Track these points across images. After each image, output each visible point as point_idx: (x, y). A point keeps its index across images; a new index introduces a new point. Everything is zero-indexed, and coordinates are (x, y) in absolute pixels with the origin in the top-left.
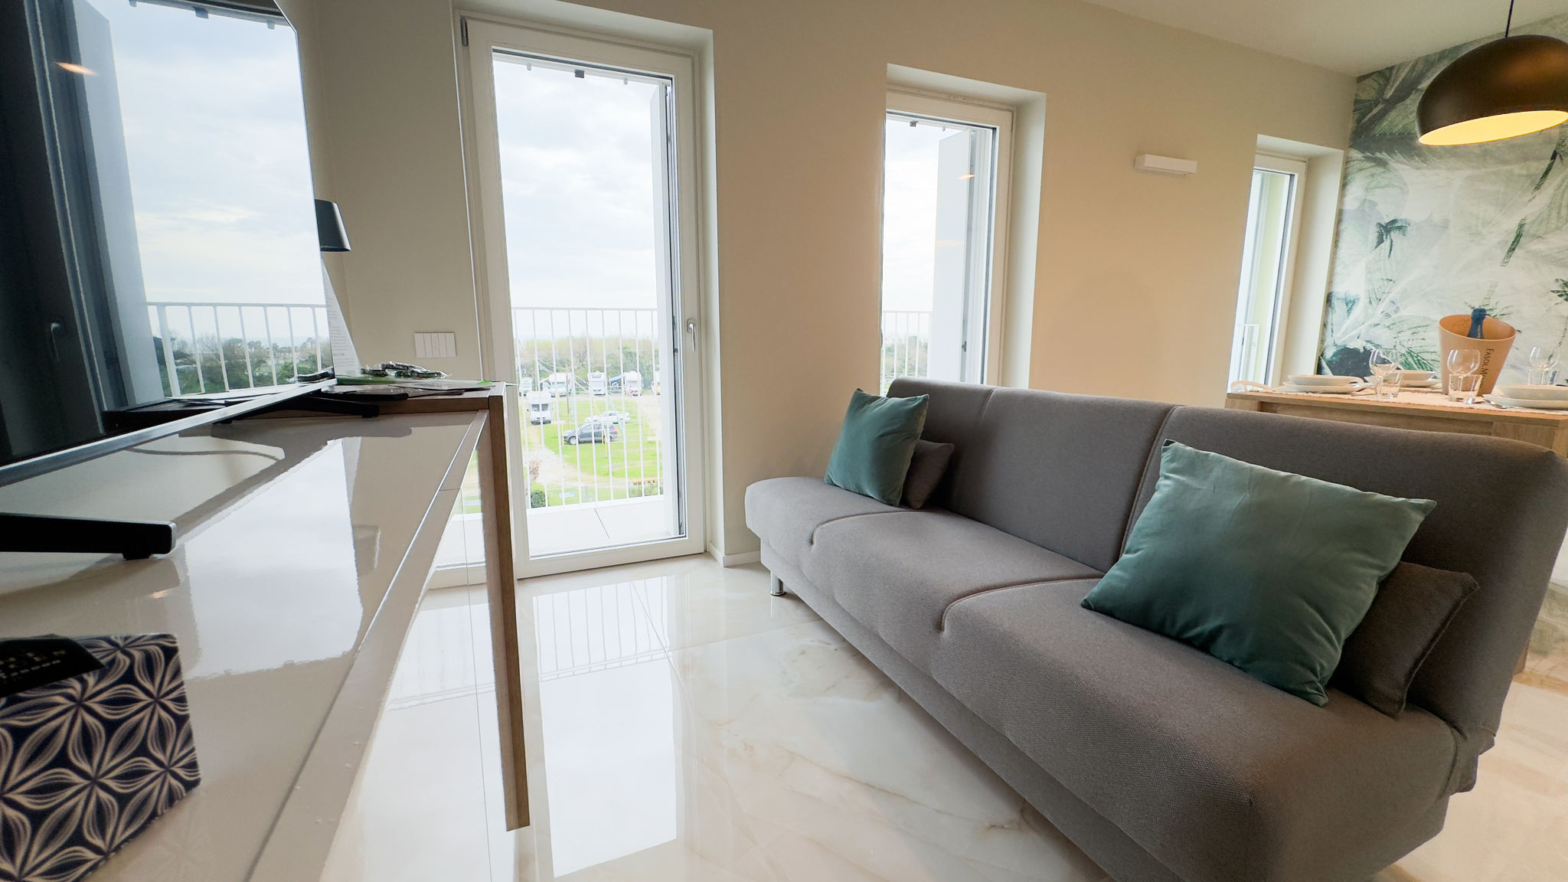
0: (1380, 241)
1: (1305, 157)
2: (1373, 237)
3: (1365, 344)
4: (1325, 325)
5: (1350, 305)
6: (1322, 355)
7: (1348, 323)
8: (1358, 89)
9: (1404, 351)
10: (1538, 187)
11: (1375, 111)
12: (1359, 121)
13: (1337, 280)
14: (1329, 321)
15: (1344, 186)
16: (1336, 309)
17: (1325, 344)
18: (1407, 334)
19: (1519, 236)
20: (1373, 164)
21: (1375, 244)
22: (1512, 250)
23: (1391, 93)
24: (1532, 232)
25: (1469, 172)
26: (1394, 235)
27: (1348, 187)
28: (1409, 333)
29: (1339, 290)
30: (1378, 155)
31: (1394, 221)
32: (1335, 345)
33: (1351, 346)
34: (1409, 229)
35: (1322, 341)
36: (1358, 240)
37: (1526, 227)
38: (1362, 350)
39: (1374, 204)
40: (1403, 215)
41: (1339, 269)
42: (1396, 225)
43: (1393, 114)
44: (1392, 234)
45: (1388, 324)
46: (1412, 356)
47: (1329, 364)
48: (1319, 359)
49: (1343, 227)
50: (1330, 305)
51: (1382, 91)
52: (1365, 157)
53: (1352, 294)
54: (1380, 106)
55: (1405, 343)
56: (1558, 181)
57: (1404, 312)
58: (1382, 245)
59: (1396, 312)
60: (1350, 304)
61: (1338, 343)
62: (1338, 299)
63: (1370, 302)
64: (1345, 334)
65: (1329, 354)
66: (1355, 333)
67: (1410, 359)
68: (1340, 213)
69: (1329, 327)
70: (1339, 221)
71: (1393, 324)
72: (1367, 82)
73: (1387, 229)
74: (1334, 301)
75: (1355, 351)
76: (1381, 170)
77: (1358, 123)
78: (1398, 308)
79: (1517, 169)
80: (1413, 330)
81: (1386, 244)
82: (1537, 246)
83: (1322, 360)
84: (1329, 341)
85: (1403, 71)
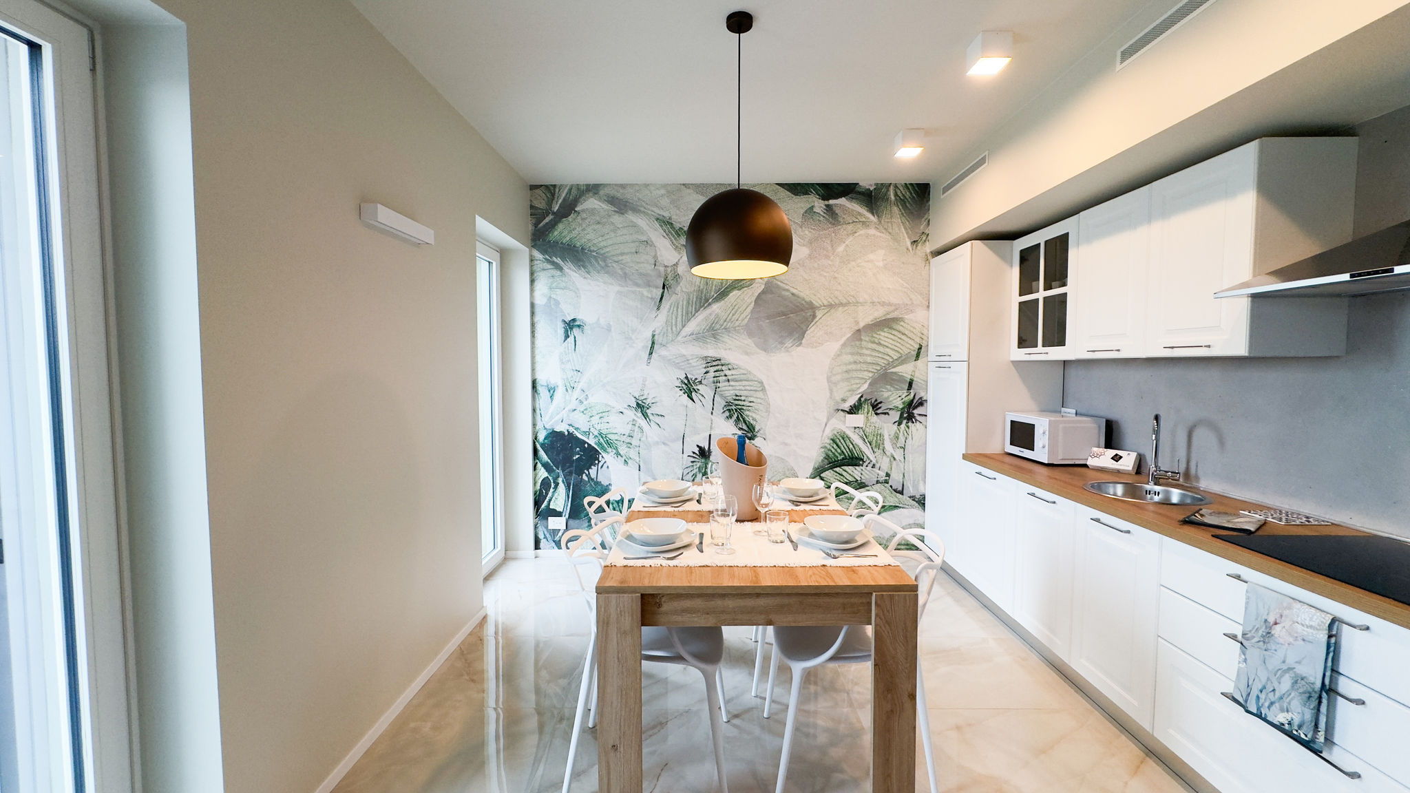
0: (567, 337)
1: (498, 247)
2: (561, 332)
3: (568, 427)
4: (534, 410)
5: (552, 392)
6: (536, 439)
7: (552, 408)
8: (531, 196)
9: (596, 433)
10: (658, 309)
11: (547, 220)
12: (536, 225)
13: (538, 367)
14: (537, 406)
15: (532, 281)
16: (541, 395)
17: (537, 428)
18: (596, 419)
19: (653, 343)
20: (552, 267)
21: (563, 338)
22: (651, 353)
23: (557, 208)
24: (660, 341)
25: (617, 288)
26: (576, 331)
27: (536, 283)
28: (598, 417)
29: (542, 379)
30: (554, 259)
31: (574, 320)
32: (545, 429)
33: (558, 429)
34: (585, 327)
35: (534, 425)
36: (550, 332)
37: (656, 337)
38: (566, 433)
39: (557, 303)
40: (581, 317)
41: (538, 358)
42: (576, 323)
43: (560, 226)
44: (574, 329)
45: (582, 410)
46: (602, 437)
47: (542, 445)
48: (534, 443)
49: (536, 319)
50: (536, 391)
51: (550, 203)
52: (546, 259)
53: (553, 382)
54: (550, 217)
55: (596, 426)
56: (668, 306)
57: (592, 400)
58: (568, 339)
59: (586, 399)
60: (552, 390)
61: (547, 427)
62: (542, 386)
63: (567, 391)
64: (551, 418)
65: (541, 437)
66: (558, 417)
67: (601, 440)
68: (532, 305)
69: (538, 411)
70: (533, 314)
71: (586, 409)
72: (538, 191)
73: (571, 326)
74: (539, 388)
75: (561, 434)
76: (558, 273)
77: (536, 227)
78: (587, 395)
79: (645, 292)
80: (600, 415)
81: (571, 339)
82: (663, 352)
83: (537, 443)
84: (539, 426)
85: (563, 191)
